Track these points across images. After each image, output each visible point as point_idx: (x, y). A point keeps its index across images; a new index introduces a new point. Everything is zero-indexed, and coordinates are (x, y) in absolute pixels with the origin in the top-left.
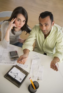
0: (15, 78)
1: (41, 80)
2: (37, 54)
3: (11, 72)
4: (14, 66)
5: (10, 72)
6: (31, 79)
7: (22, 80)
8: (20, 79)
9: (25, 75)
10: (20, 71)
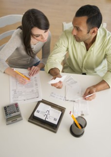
0: (47, 120)
1: (88, 115)
2: (71, 77)
3: (38, 112)
4: (39, 103)
5: (36, 111)
6: (72, 113)
7: (58, 120)
8: (55, 119)
9: (61, 112)
10: (50, 107)
